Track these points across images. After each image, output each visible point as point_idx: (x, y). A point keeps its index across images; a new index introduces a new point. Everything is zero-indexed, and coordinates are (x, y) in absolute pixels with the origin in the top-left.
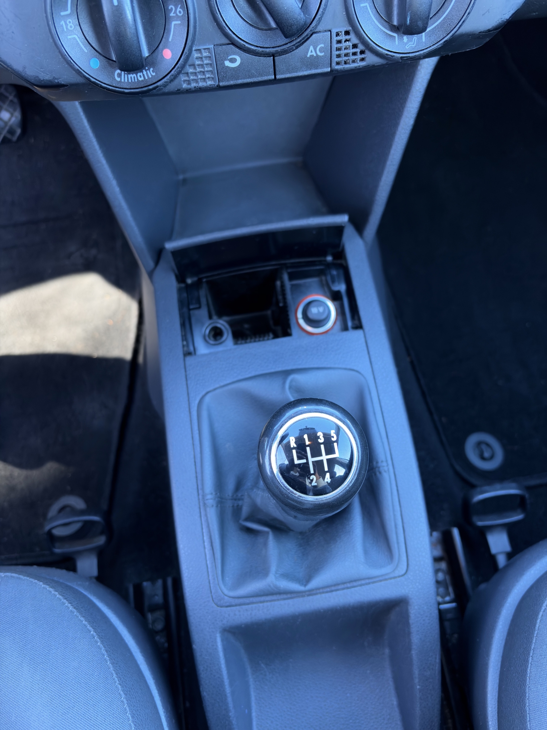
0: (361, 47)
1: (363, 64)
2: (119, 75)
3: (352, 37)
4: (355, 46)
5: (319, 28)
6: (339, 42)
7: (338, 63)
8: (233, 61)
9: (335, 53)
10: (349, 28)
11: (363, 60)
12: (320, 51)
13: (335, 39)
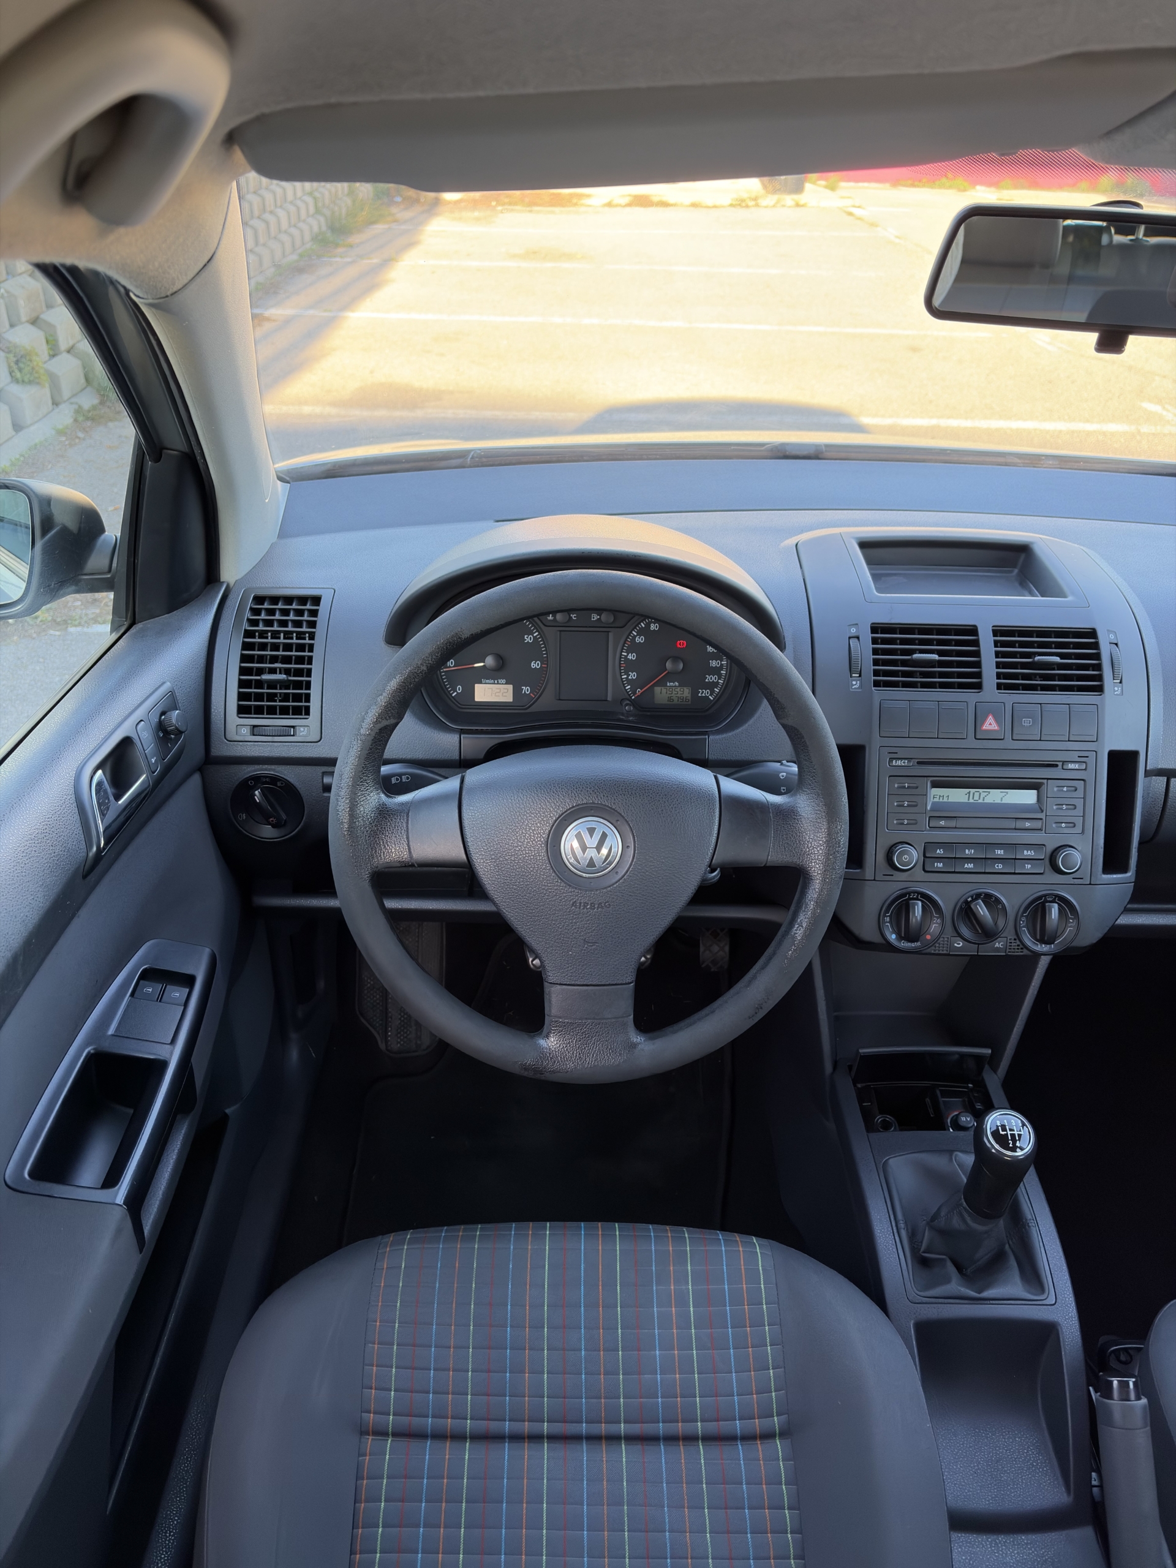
0: (1021, 946)
1: (1022, 954)
2: (903, 943)
3: (1017, 941)
4: (1018, 945)
5: (1002, 936)
6: (1011, 943)
7: (1009, 952)
8: (959, 944)
9: (1008, 947)
10: (1016, 937)
11: (1022, 952)
12: (1001, 945)
13: (1009, 941)
